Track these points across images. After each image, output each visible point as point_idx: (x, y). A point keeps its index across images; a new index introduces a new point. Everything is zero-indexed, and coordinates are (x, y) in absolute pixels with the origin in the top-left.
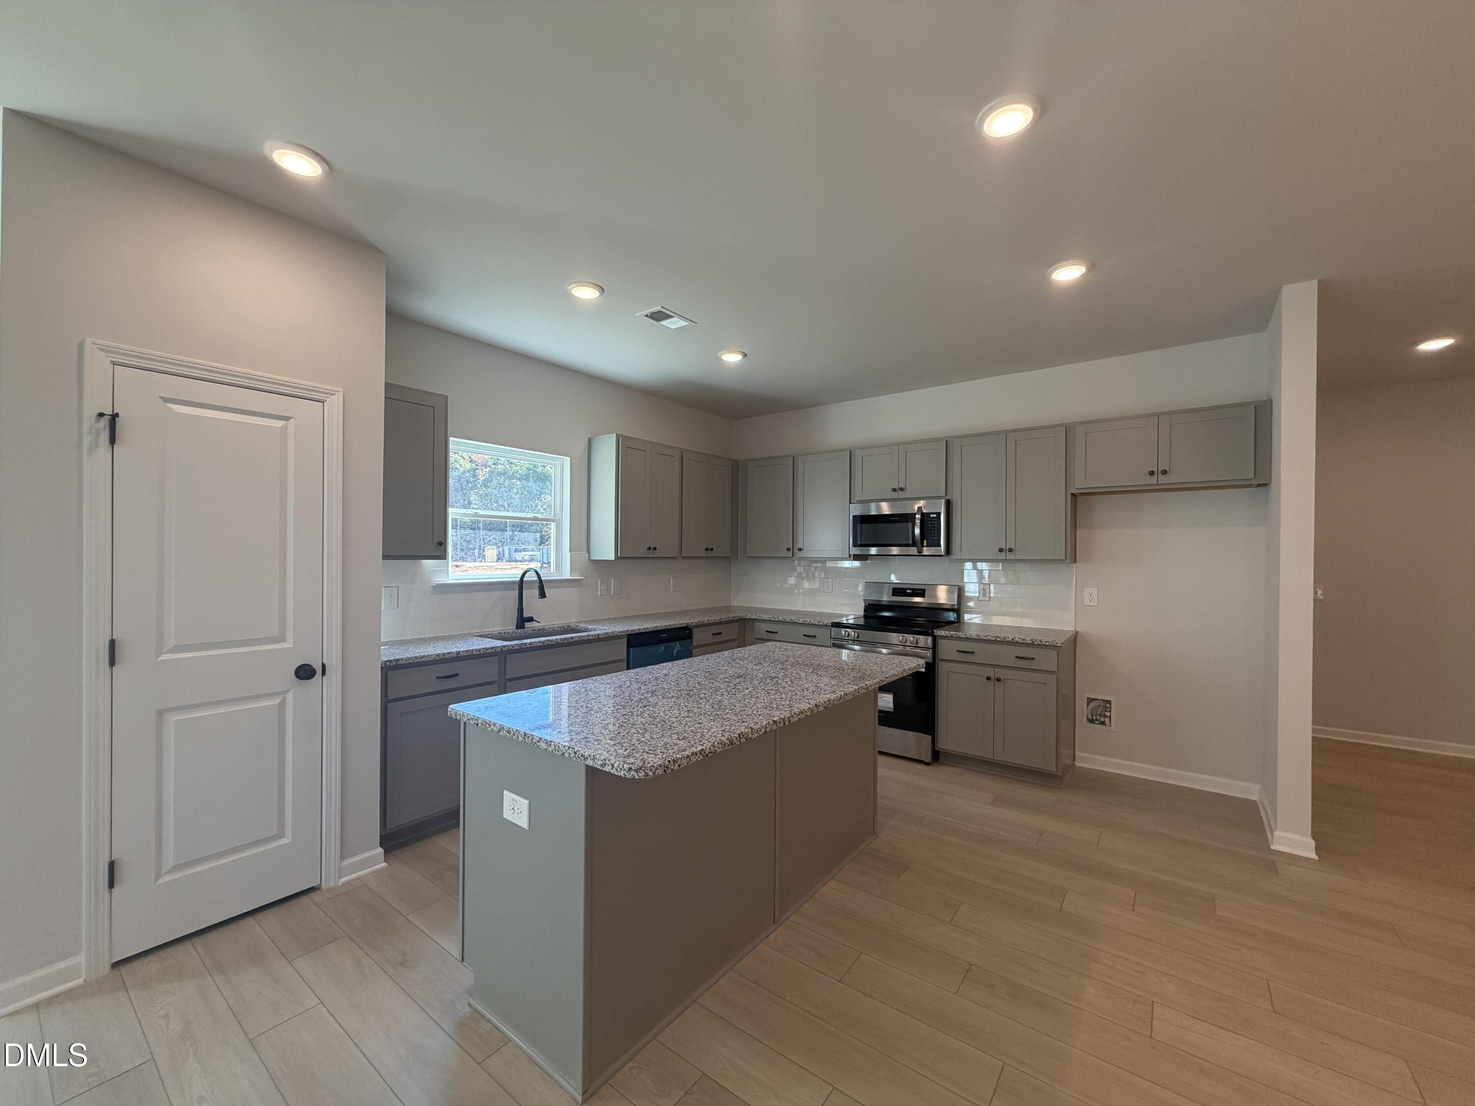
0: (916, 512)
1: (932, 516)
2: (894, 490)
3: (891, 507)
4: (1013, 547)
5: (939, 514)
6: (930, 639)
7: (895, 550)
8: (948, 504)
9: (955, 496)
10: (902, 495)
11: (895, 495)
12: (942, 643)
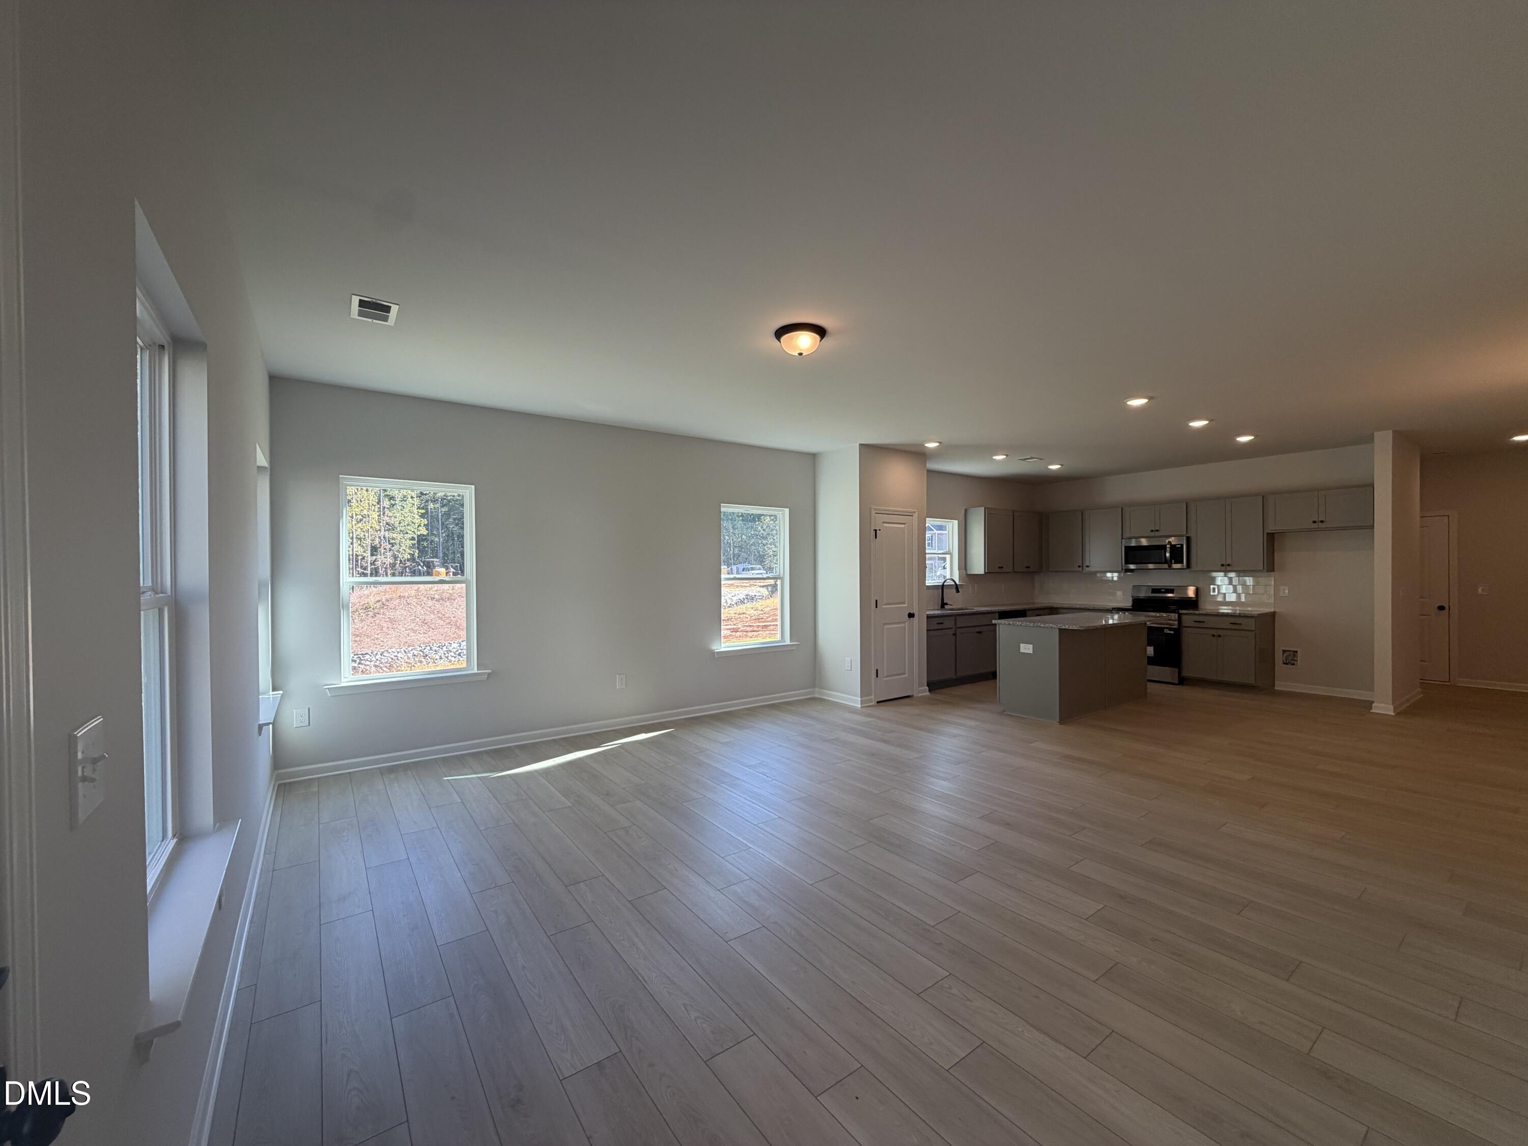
0: (1166, 544)
1: (1177, 546)
2: (1152, 531)
3: (1148, 541)
4: (1230, 563)
5: (1182, 545)
6: (1177, 615)
7: (1151, 566)
8: (1188, 540)
9: (1192, 534)
10: (1157, 534)
11: (1153, 534)
12: (1184, 617)
